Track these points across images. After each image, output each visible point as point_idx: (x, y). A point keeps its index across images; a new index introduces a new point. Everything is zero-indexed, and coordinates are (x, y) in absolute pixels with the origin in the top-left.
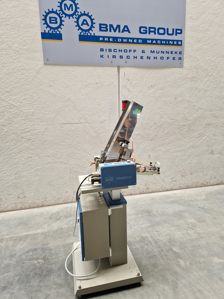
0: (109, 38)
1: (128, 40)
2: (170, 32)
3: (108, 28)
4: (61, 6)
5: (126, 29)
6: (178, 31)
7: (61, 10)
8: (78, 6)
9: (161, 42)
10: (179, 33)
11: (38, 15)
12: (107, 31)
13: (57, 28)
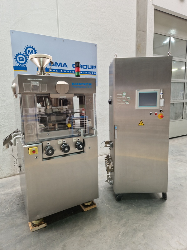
0: (55, 70)
1: (66, 71)
2: (90, 67)
3: (55, 64)
4: (26, 51)
5: (65, 65)
6: (94, 67)
7: (26, 53)
8: (36, 51)
9: (85, 73)
10: (94, 68)
11: (12, 56)
12: (54, 65)
13: (24, 64)
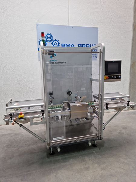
4: (46, 37)
7: (46, 39)
8: (53, 37)
11: (37, 41)
12: (65, 46)
